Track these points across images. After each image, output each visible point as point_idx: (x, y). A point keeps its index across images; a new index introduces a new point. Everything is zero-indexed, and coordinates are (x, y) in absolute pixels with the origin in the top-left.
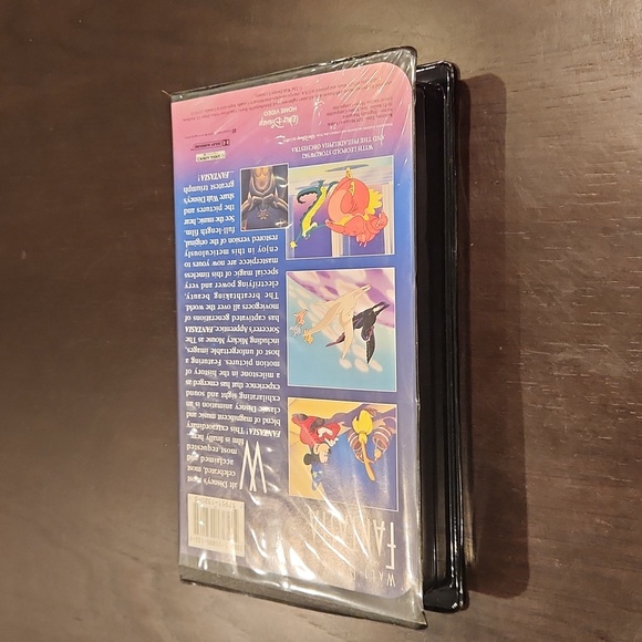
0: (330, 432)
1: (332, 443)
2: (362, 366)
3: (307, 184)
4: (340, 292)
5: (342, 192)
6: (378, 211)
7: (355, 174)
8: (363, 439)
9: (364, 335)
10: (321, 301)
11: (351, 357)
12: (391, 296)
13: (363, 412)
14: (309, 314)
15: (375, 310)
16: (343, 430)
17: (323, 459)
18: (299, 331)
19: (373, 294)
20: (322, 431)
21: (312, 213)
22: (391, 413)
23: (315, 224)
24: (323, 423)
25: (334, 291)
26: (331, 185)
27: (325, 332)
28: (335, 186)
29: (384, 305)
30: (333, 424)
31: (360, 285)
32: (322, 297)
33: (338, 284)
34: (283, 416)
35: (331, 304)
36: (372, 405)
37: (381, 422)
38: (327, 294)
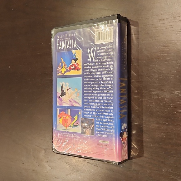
0: (71, 67)
1: (71, 65)
2: (64, 83)
3: (76, 128)
4: (68, 101)
5: (68, 124)
6: (60, 119)
7: (65, 128)
8: (64, 67)
9: (63, 91)
10: (73, 99)
11: (66, 85)
12: (58, 99)
13: (63, 73)
14: (76, 95)
15: (61, 96)
16: (68, 68)
17: (73, 60)
18: (79, 91)
19: (61, 100)
20: (73, 67)
21: (75, 120)
22: (58, 73)
23: (74, 118)
24: (73, 69)
25: (70, 101)
26: (70, 127)
27: (72, 91)
28: (69, 126)
29: (59, 97)
30: (70, 69)
31: (64, 102)
32: (73, 100)
33: (69, 103)
34: (83, 69)
35: (71, 98)
36: (62, 75)
37: (60, 71)
38: (71, 100)
